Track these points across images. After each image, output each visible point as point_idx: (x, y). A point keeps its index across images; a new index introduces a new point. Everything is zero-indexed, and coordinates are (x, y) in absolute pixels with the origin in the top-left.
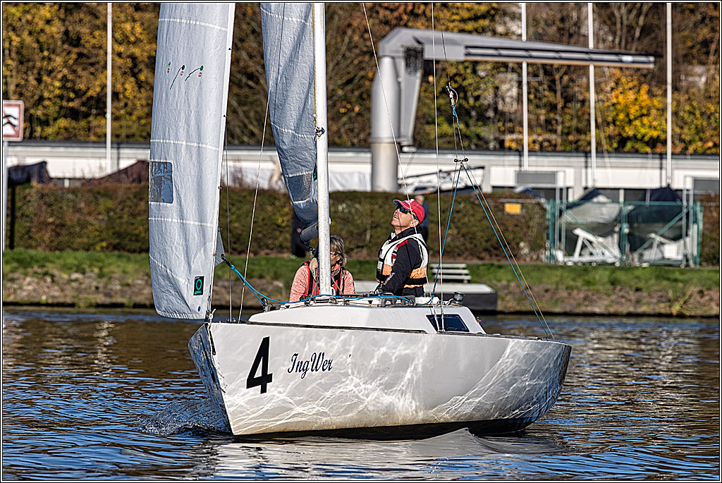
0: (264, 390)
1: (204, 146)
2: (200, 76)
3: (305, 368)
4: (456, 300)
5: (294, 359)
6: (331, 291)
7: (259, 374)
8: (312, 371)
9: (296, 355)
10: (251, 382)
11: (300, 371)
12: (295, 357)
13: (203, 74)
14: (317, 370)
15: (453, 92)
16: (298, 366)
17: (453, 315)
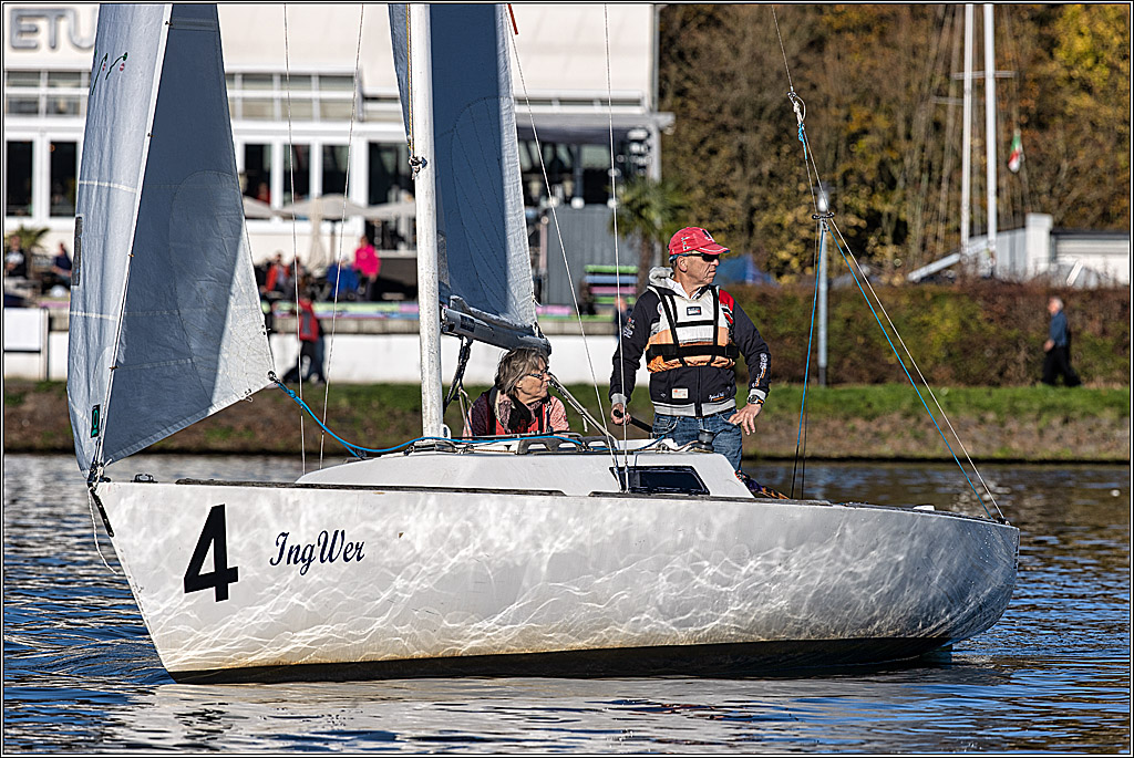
0: (222, 595)
1: (116, 186)
2: (121, 69)
3: (306, 557)
4: (701, 442)
5: (281, 542)
6: (442, 431)
7: (208, 567)
8: (322, 561)
9: (283, 534)
10: (193, 582)
11: (296, 562)
12: (282, 539)
13: (126, 66)
14: (331, 560)
15: (800, 103)
16: (291, 553)
17: (676, 468)
